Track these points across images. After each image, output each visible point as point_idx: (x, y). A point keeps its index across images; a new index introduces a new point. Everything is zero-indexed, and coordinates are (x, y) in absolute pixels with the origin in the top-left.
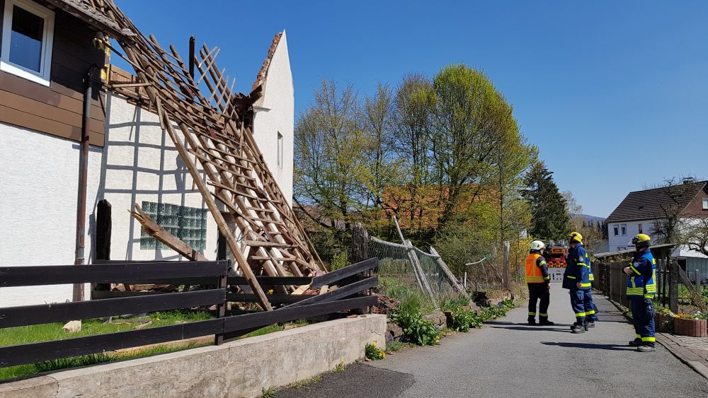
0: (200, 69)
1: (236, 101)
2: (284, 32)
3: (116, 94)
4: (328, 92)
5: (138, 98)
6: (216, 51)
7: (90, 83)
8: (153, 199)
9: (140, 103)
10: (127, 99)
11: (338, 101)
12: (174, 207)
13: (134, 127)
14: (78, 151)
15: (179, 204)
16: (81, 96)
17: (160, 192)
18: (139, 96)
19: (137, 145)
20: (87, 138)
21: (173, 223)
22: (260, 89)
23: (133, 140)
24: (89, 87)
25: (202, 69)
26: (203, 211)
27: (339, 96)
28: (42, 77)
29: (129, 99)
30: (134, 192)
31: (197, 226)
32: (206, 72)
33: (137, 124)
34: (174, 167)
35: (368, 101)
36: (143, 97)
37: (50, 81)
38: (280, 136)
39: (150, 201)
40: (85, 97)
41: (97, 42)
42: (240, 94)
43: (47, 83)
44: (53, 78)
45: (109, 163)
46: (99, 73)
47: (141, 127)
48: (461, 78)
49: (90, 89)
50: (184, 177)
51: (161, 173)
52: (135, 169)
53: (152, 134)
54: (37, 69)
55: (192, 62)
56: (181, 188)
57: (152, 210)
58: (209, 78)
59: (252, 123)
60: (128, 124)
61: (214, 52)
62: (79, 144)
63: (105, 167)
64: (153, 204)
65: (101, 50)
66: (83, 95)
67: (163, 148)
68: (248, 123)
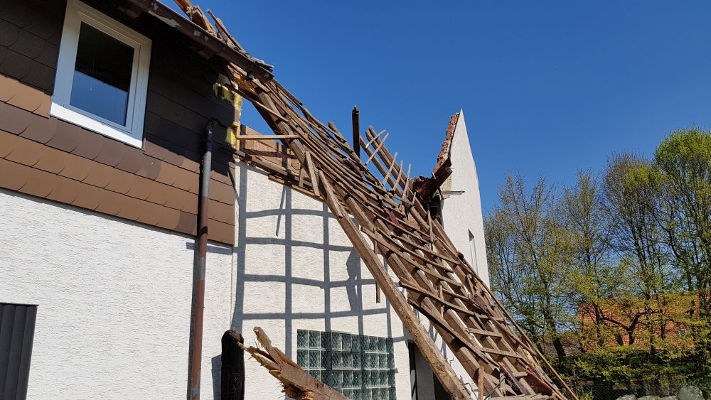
0: (366, 150)
1: (417, 184)
2: (462, 112)
3: (254, 165)
4: (514, 188)
5: (286, 174)
6: (385, 134)
7: (209, 145)
8: (319, 326)
9: (289, 181)
10: (268, 175)
11: (528, 198)
12: (346, 336)
13: (283, 217)
14: (193, 251)
15: (356, 332)
16: (195, 166)
17: (327, 316)
18: (288, 171)
19: (289, 243)
20: (205, 230)
21: (345, 364)
22: (448, 163)
23: (282, 235)
24: (206, 151)
25: (369, 149)
26: (389, 342)
27: (528, 191)
28: (130, 133)
29: (272, 174)
30: (288, 316)
31: (381, 365)
32: (374, 153)
33: (287, 212)
34: (346, 277)
35: (567, 192)
36: (292, 173)
37: (143, 140)
38: (471, 236)
39: (309, 329)
40: (202, 168)
41: (220, 89)
42: (420, 177)
43: (138, 143)
44: (148, 135)
45: (247, 272)
46: (225, 135)
47: (294, 217)
48: (695, 146)
49: (209, 155)
50: (360, 290)
51: (327, 285)
52: (288, 280)
53: (308, 228)
54: (120, 120)
55: (357, 143)
56: (356, 308)
57: (312, 344)
58: (378, 160)
59: (440, 213)
60: (272, 212)
61: (383, 136)
62: (193, 241)
63: (242, 278)
64: (313, 334)
65: (226, 100)
66: (198, 165)
67: (326, 247)
68: (436, 212)
